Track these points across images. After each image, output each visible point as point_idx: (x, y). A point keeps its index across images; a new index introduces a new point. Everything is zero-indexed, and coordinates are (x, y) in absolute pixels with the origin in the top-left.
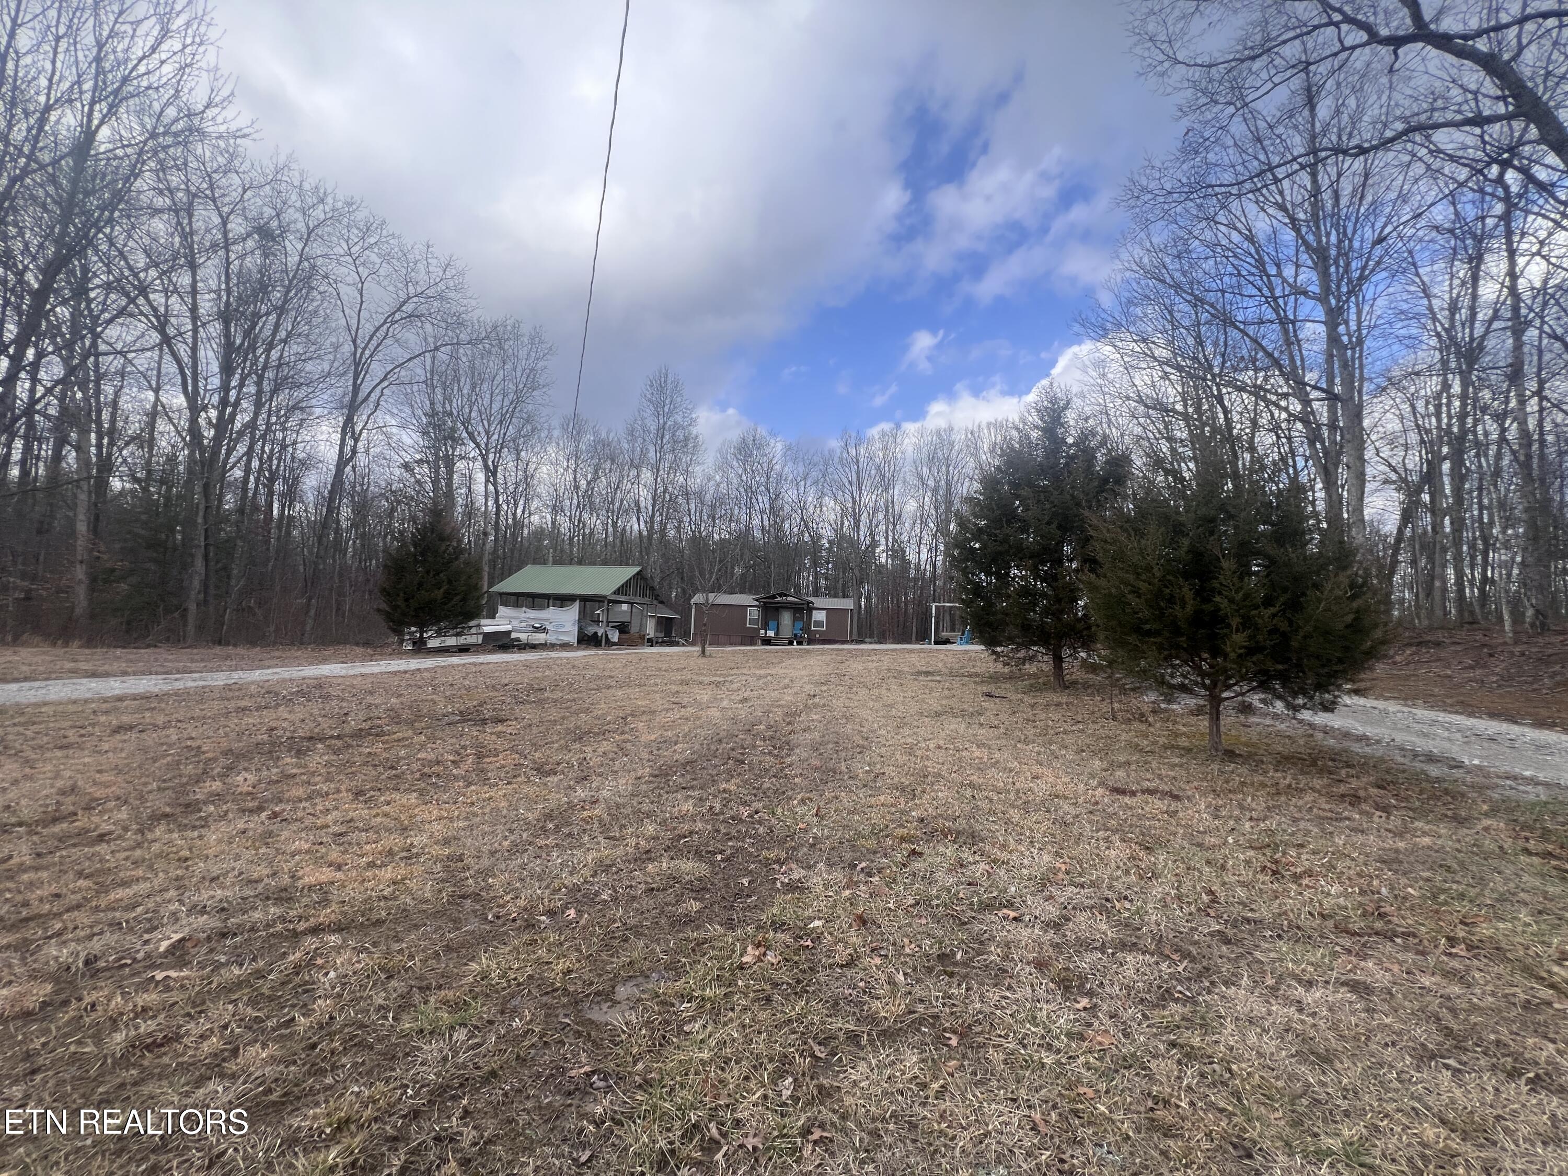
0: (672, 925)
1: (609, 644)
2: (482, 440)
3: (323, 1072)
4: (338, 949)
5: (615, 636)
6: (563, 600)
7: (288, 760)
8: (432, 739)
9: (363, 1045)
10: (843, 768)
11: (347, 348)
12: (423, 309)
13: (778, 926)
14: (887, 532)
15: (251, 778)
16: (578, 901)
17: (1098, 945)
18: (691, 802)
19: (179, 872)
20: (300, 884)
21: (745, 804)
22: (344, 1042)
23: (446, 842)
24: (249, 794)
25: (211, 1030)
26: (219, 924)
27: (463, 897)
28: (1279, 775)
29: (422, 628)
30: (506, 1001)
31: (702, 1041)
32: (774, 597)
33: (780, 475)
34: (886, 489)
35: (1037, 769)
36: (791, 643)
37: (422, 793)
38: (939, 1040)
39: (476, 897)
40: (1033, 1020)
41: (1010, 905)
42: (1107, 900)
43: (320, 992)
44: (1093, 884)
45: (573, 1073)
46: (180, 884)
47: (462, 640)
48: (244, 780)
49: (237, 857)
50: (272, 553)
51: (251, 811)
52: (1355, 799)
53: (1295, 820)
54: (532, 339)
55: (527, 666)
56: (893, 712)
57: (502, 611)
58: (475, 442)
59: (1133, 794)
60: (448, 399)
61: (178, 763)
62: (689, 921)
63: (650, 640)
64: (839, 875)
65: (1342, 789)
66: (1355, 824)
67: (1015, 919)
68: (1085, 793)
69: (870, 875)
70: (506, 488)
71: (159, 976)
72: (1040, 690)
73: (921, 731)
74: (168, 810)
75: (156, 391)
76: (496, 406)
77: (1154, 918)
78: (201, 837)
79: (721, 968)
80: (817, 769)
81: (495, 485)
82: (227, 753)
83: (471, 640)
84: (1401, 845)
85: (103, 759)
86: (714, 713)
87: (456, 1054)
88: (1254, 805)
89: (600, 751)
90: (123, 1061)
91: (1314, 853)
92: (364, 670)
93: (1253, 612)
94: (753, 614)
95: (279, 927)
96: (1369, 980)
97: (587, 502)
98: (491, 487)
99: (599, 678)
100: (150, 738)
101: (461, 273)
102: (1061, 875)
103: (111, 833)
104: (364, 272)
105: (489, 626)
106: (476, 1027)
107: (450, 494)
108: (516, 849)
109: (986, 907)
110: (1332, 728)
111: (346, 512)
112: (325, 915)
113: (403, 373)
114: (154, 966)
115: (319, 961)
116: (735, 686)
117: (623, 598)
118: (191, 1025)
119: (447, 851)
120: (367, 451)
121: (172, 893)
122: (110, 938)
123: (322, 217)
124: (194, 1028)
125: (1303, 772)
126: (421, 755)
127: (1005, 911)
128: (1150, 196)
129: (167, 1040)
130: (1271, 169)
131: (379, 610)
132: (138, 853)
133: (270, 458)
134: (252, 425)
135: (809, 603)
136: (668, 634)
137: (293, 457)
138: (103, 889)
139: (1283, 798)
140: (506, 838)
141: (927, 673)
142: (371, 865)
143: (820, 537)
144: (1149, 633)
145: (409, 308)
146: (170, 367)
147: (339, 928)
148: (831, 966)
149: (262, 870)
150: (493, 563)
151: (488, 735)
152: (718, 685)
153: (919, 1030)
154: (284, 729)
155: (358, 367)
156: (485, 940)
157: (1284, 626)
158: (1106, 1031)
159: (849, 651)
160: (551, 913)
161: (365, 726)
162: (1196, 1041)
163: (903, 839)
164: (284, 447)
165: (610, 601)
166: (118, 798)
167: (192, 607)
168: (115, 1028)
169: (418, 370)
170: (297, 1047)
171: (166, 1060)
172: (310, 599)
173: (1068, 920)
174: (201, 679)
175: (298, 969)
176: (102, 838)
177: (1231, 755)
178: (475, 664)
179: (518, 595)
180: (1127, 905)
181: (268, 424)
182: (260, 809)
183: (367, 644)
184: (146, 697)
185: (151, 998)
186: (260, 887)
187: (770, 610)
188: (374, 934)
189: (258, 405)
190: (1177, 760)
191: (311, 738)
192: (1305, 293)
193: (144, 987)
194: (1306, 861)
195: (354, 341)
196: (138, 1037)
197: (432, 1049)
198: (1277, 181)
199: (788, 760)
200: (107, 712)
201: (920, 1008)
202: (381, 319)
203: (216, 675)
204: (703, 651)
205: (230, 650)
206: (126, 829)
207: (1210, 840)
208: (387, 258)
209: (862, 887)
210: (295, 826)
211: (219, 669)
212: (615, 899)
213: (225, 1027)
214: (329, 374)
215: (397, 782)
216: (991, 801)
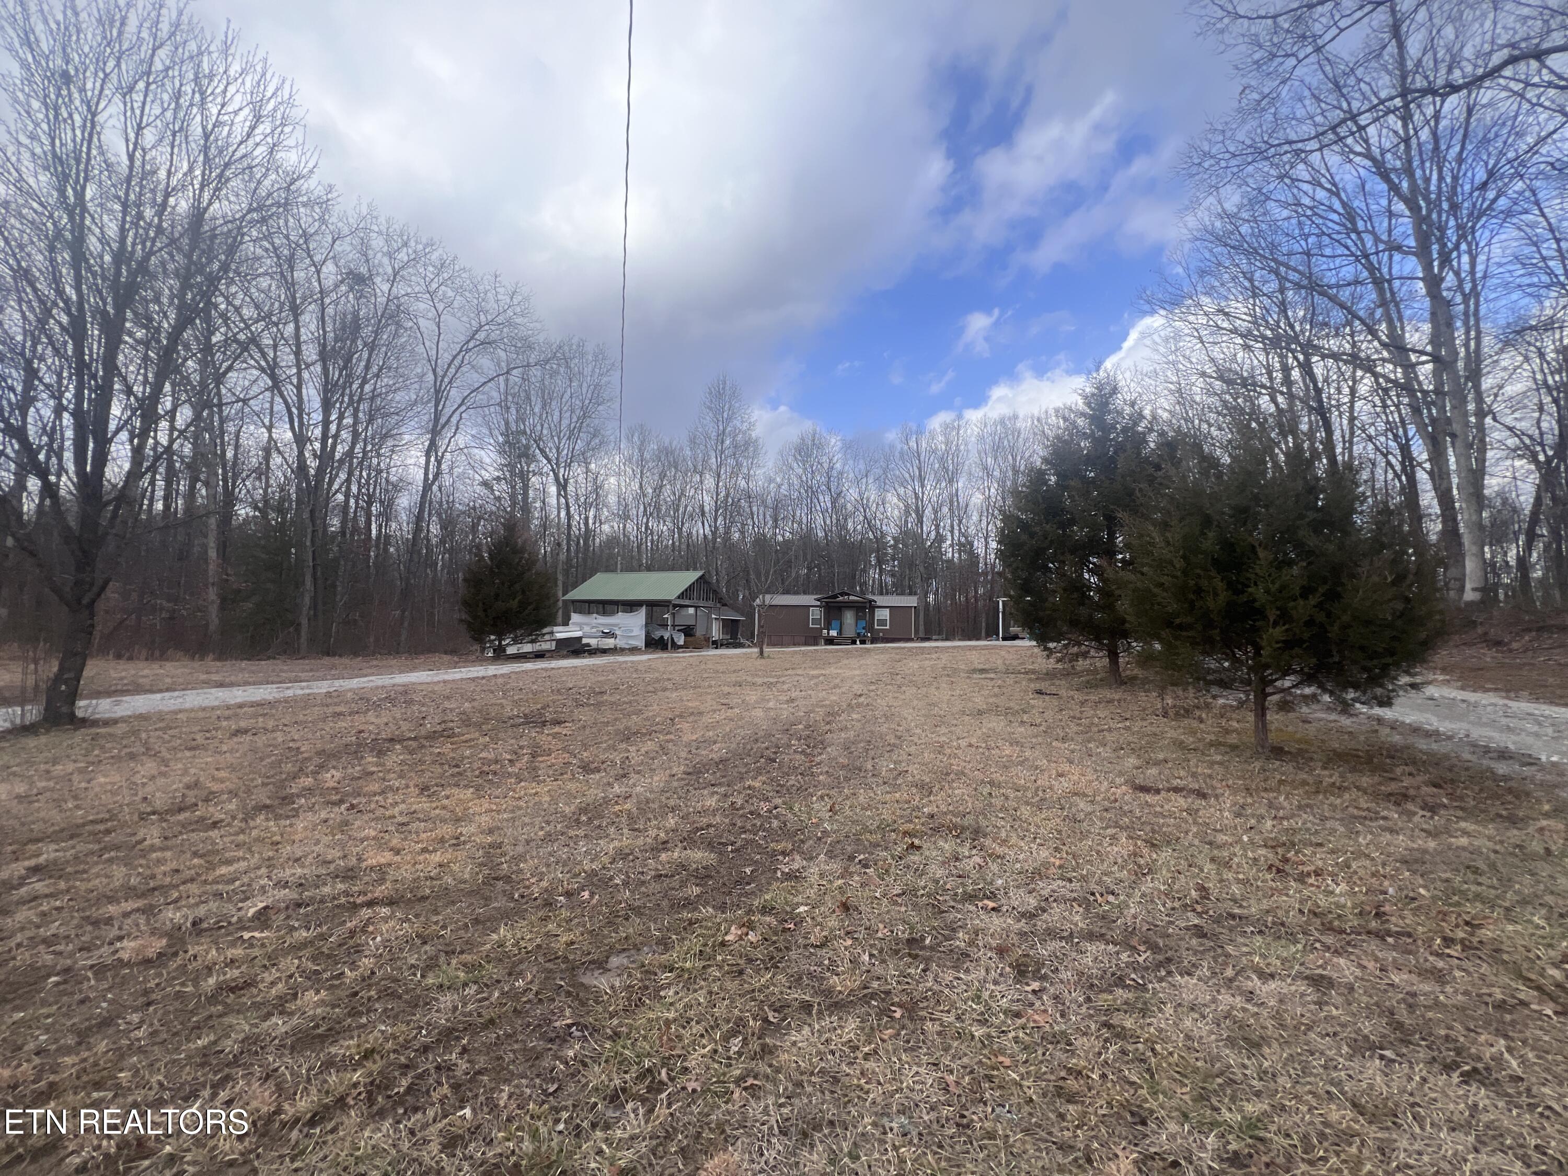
0: (672, 907)
1: (675, 647)
2: (553, 455)
3: (360, 1014)
4: (386, 920)
5: (680, 639)
6: (630, 606)
7: (370, 759)
8: (495, 740)
9: (394, 995)
10: (869, 767)
11: (430, 377)
12: (493, 336)
13: (766, 910)
14: (952, 526)
15: (338, 775)
16: (593, 884)
17: (1065, 934)
18: (716, 797)
19: (271, 854)
20: (364, 865)
21: (767, 799)
22: (380, 991)
23: (491, 832)
24: (334, 788)
25: (280, 978)
26: (296, 896)
27: (497, 879)
28: (1326, 772)
29: (500, 636)
30: (515, 965)
31: (671, 1004)
32: (835, 597)
33: (841, 473)
34: (951, 481)
35: (1065, 767)
36: (854, 642)
37: (478, 789)
38: (885, 1012)
39: (507, 879)
40: (977, 998)
41: (993, 896)
42: (1093, 894)
43: (367, 953)
44: (1084, 878)
45: (557, 1024)
46: (270, 863)
47: (537, 647)
48: (331, 777)
49: (318, 842)
50: (372, 570)
51: (334, 804)
52: (1400, 799)
53: (1323, 819)
54: (596, 356)
55: (593, 670)
56: (936, 711)
57: (575, 617)
58: (547, 458)
59: (1158, 791)
60: (521, 419)
61: (280, 762)
62: (689, 904)
63: (714, 642)
64: (835, 866)
65: (1393, 787)
66: (1390, 824)
67: (993, 909)
68: (1107, 791)
69: (866, 866)
70: (577, 499)
71: (246, 935)
72: (1097, 686)
73: (958, 730)
74: (268, 802)
75: (269, 429)
76: (565, 422)
77: (1133, 911)
78: (291, 825)
79: (705, 945)
80: (843, 767)
81: (566, 497)
82: (319, 753)
83: (545, 646)
84: (1432, 844)
85: (221, 759)
86: (759, 713)
87: (465, 1005)
88: (1286, 804)
89: (643, 751)
90: (212, 999)
91: (1333, 852)
92: (447, 677)
93: (1292, 604)
94: (816, 614)
95: (343, 900)
96: (1335, 975)
97: (654, 510)
98: (563, 500)
99: (658, 680)
100: (261, 740)
101: (526, 299)
102: (1053, 870)
103: (222, 821)
104: (440, 307)
105: (561, 633)
106: (486, 985)
107: (526, 508)
108: (549, 838)
109: (970, 897)
110: (1403, 723)
111: (435, 529)
112: (380, 891)
113: (480, 396)
114: (244, 928)
115: (371, 928)
116: (786, 687)
117: (687, 602)
118: (266, 975)
119: (490, 839)
120: (451, 473)
121: (263, 871)
122: (213, 905)
123: (406, 259)
124: (268, 977)
125: (1353, 770)
126: (483, 755)
127: (986, 902)
128: (1212, 161)
129: (247, 985)
130: (1354, 117)
131: (461, 621)
132: (241, 837)
133: (368, 483)
134: (350, 454)
135: (871, 601)
136: (734, 635)
137: (387, 480)
138: (212, 867)
139: (1321, 797)
140: (542, 828)
141: (982, 671)
142: (424, 850)
143: (883, 535)
144: (1180, 627)
145: (481, 336)
146: (279, 406)
147: (391, 902)
148: (805, 946)
149: (335, 853)
150: (566, 572)
151: (545, 738)
152: (770, 685)
153: (868, 1003)
154: (370, 732)
155: (438, 395)
156: (507, 916)
157: (1321, 617)
158: (1045, 1011)
159: (910, 649)
160: (568, 894)
161: (439, 728)
162: (1129, 1023)
163: (906, 833)
164: (379, 472)
165: (675, 606)
166: (230, 792)
167: (304, 622)
168: (210, 974)
169: (494, 393)
170: (343, 993)
171: (244, 999)
172: (403, 611)
173: (1044, 911)
174: (308, 687)
175: (352, 933)
176: (215, 825)
177: (1278, 752)
178: (546, 670)
179: (590, 602)
180: (1111, 898)
181: (364, 452)
182: (341, 801)
183: (453, 652)
184: (259, 704)
185: (238, 952)
186: (332, 867)
187: (833, 609)
188: (418, 908)
189: (355, 435)
190: (1218, 758)
191: (391, 740)
192: (1399, 248)
193: (233, 944)
194: (1320, 859)
195: (434, 371)
196: (225, 981)
197: (447, 1000)
198: (1362, 128)
199: (818, 759)
200: (228, 718)
201: (875, 984)
202: (458, 347)
203: (319, 683)
204: (762, 653)
205: (336, 660)
206: (234, 818)
207: (1221, 838)
208: (460, 290)
209: (856, 878)
210: (366, 817)
211: (324, 679)
212: (626, 884)
213: (291, 976)
214: (415, 403)
215: (458, 779)
216: (1007, 798)
